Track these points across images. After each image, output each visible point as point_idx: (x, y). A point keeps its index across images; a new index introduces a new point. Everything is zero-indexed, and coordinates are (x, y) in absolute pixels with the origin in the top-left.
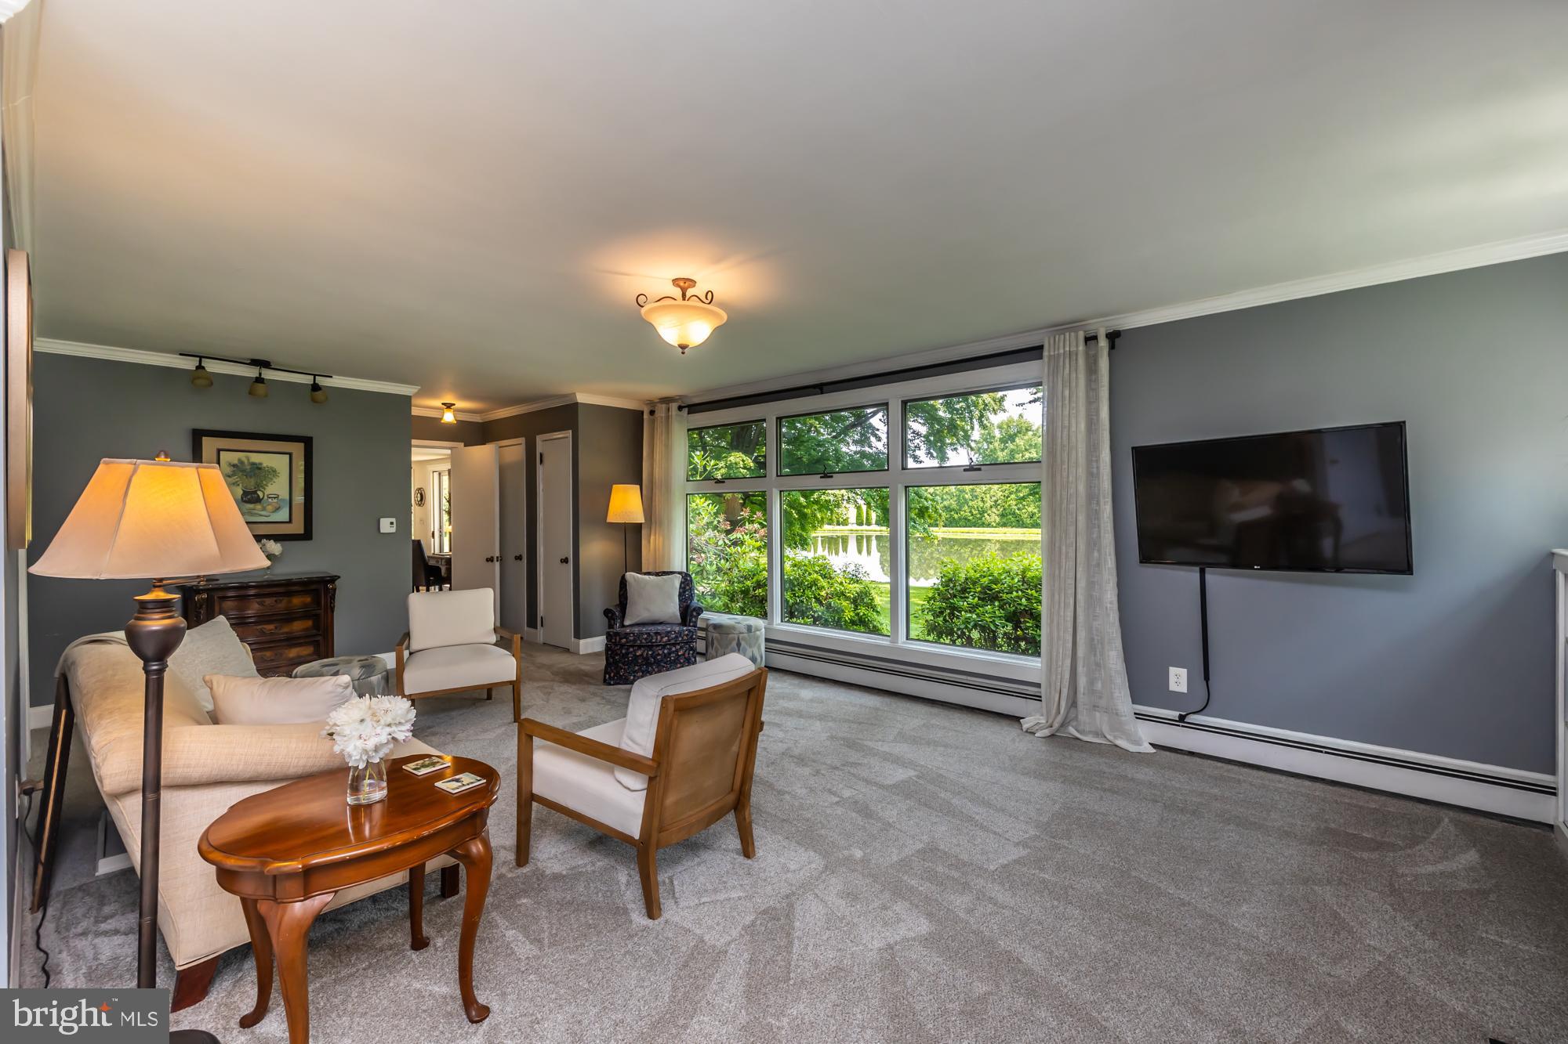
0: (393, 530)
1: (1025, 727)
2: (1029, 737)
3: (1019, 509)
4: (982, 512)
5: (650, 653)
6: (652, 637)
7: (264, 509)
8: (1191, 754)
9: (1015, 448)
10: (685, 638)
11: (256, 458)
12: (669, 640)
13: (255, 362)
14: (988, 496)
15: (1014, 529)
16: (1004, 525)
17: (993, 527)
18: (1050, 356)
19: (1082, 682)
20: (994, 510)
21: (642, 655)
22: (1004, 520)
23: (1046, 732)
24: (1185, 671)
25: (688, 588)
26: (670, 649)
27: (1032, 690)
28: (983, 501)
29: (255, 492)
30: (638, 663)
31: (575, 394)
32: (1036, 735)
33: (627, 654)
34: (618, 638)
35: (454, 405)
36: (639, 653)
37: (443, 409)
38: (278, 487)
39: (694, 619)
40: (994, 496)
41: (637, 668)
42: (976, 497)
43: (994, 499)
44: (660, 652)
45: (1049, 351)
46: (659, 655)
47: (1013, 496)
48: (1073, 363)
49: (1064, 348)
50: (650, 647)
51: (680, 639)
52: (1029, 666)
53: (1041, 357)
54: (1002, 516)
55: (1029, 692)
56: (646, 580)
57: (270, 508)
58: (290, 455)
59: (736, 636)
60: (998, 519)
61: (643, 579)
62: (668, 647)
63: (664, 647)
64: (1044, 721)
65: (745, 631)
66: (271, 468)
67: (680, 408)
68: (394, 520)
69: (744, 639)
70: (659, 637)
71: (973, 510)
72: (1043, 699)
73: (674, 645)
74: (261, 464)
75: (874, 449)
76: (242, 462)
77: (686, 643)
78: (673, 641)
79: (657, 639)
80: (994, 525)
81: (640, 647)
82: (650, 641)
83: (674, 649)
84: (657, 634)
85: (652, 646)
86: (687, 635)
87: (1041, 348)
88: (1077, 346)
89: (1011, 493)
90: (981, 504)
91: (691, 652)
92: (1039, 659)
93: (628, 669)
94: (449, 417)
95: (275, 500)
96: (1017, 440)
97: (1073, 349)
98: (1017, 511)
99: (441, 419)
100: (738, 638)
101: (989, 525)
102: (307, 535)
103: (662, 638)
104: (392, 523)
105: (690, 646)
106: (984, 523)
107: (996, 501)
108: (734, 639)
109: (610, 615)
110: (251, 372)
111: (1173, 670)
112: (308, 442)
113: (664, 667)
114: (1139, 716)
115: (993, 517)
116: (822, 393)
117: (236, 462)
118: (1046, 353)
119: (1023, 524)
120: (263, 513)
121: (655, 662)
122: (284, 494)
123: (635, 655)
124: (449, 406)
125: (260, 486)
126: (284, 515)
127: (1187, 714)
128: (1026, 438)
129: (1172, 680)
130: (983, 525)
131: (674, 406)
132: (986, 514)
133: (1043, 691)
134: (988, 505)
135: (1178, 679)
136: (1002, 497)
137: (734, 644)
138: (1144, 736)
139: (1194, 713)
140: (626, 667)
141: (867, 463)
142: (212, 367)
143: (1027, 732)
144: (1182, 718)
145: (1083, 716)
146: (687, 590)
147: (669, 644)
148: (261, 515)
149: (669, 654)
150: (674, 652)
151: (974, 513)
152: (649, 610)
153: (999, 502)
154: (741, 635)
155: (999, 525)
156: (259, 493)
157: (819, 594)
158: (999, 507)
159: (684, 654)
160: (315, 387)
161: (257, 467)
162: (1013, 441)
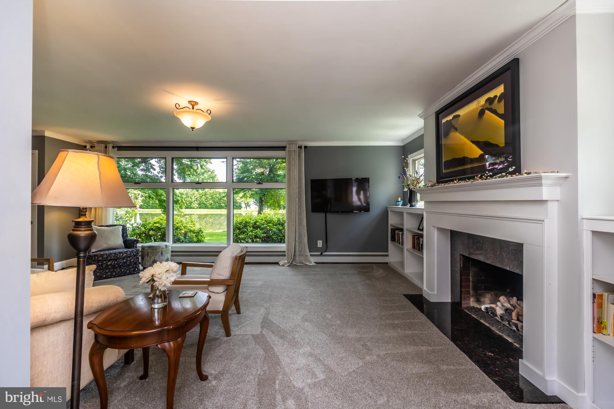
1: (281, 264)
2: (283, 267)
3: (206, 202)
4: (191, 203)
5: (116, 262)
6: (117, 255)
8: (323, 263)
9: (204, 178)
10: (135, 253)
12: (127, 255)
14: (193, 196)
15: (204, 209)
16: (200, 208)
17: (195, 209)
18: (288, 150)
19: (297, 248)
20: (196, 202)
21: (111, 264)
22: (200, 206)
23: (288, 264)
24: (321, 241)
25: (125, 232)
26: (127, 259)
27: (283, 253)
28: (191, 198)
30: (108, 268)
31: (44, 131)
32: (285, 266)
33: (102, 265)
34: (96, 258)
36: (109, 263)
39: (135, 245)
40: (196, 196)
41: (107, 271)
42: (188, 197)
43: (196, 197)
44: (122, 261)
45: (288, 149)
46: (121, 263)
47: (204, 197)
48: (295, 153)
49: (293, 149)
50: (116, 260)
51: (132, 254)
52: (282, 247)
53: (285, 150)
54: (199, 204)
55: (281, 254)
56: (103, 229)
59: (161, 250)
60: (197, 206)
61: (101, 228)
62: (126, 258)
63: (123, 259)
64: (287, 262)
65: (165, 247)
67: (113, 147)
69: (164, 251)
71: (187, 202)
72: (286, 255)
73: (129, 257)
75: (153, 174)
77: (135, 256)
78: (128, 256)
79: (120, 255)
80: (196, 208)
81: (110, 260)
82: (116, 257)
83: (129, 259)
84: (120, 253)
85: (117, 259)
86: (136, 252)
87: (286, 147)
88: (296, 149)
89: (203, 195)
90: (190, 200)
91: (137, 260)
92: (285, 244)
93: (102, 272)
96: (205, 174)
97: (295, 149)
98: (205, 202)
100: (162, 251)
101: (193, 208)
103: (123, 255)
106: (191, 207)
107: (197, 199)
108: (160, 251)
111: (319, 241)
113: (123, 268)
114: (311, 255)
115: (195, 205)
116: (198, 151)
118: (287, 149)
119: (208, 207)
121: (118, 267)
123: (107, 264)
127: (323, 253)
128: (208, 174)
129: (318, 244)
130: (191, 208)
131: (110, 146)
132: (192, 204)
133: (286, 253)
134: (193, 200)
135: (320, 244)
136: (199, 197)
137: (160, 253)
138: (313, 260)
139: (324, 252)
140: (101, 271)
141: (148, 180)
143: (281, 266)
144: (321, 254)
145: (297, 258)
146: (125, 233)
147: (126, 257)
149: (126, 262)
150: (129, 260)
151: (187, 203)
152: (107, 243)
153: (198, 199)
154: (163, 249)
155: (198, 208)
157: (181, 232)
158: (198, 201)
159: (134, 261)
162: (203, 175)
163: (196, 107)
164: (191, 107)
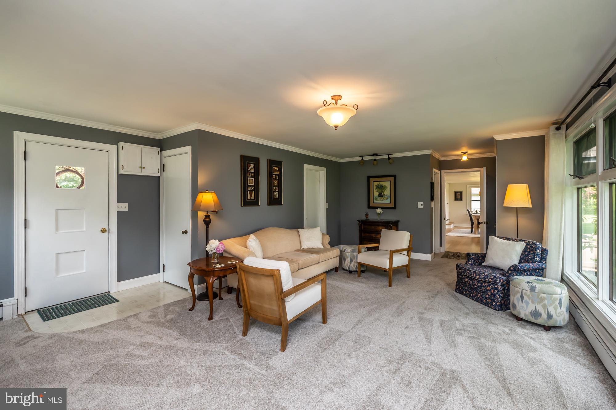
0: (422, 207)
5: (471, 282)
7: (383, 199)
11: (382, 183)
13: (374, 155)
21: (468, 282)
26: (482, 284)
29: (381, 194)
30: (467, 285)
31: (493, 136)
33: (462, 279)
34: (458, 269)
35: (467, 152)
36: (466, 280)
37: (462, 155)
38: (387, 192)
44: (476, 284)
51: (487, 280)
57: (385, 198)
58: (390, 181)
66: (385, 186)
68: (423, 203)
70: (475, 274)
74: (383, 185)
76: (378, 185)
81: (467, 277)
82: (471, 276)
83: (484, 284)
94: (465, 158)
95: (386, 196)
99: (461, 159)
102: (395, 208)
104: (422, 204)
105: (495, 286)
109: (468, 256)
110: (372, 158)
112: (395, 176)
117: (377, 185)
120: (383, 200)
122: (389, 194)
124: (465, 153)
125: (382, 192)
126: (388, 201)
140: (462, 286)
142: (366, 158)
148: (383, 201)
150: (484, 286)
156: (382, 194)
159: (490, 290)
160: (389, 159)
161: (382, 186)
163: (339, 102)
164: (334, 102)
